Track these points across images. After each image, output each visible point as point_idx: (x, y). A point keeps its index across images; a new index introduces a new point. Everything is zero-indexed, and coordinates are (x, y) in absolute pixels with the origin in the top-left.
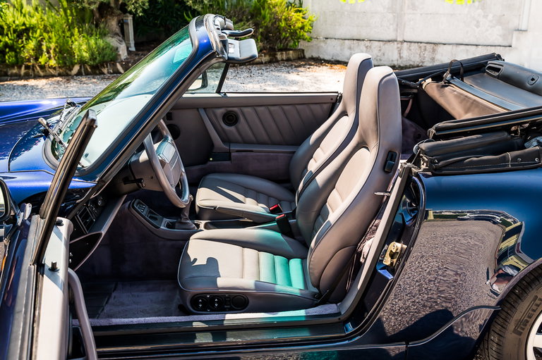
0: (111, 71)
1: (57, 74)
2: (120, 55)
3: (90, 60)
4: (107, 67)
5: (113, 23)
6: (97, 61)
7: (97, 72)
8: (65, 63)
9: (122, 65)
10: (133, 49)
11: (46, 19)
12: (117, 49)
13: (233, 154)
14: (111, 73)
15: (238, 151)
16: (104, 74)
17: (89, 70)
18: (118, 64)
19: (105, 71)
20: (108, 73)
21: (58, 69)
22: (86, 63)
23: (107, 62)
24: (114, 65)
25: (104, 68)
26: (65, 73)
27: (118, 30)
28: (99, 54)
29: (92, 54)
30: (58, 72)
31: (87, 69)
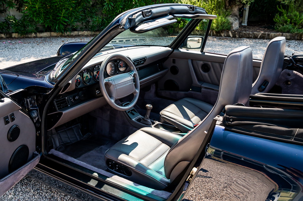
0: (226, 35)
1: (199, 34)
2: (233, 27)
3: (216, 28)
4: (224, 33)
5: (236, 10)
6: (219, 29)
7: (219, 35)
8: (203, 29)
9: (232, 33)
10: (245, 24)
11: (202, 6)
12: (232, 23)
13: (202, 89)
14: (225, 36)
15: (205, 88)
16: (221, 36)
17: (215, 34)
18: (230, 32)
19: (223, 35)
20: (224, 36)
21: (200, 32)
22: (214, 29)
23: (224, 30)
24: (228, 32)
25: (223, 33)
26: (202, 34)
27: (237, 14)
28: (221, 25)
29: (218, 25)
30: (199, 33)
31: (214, 33)
